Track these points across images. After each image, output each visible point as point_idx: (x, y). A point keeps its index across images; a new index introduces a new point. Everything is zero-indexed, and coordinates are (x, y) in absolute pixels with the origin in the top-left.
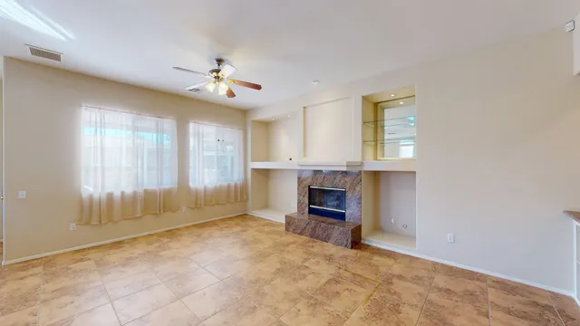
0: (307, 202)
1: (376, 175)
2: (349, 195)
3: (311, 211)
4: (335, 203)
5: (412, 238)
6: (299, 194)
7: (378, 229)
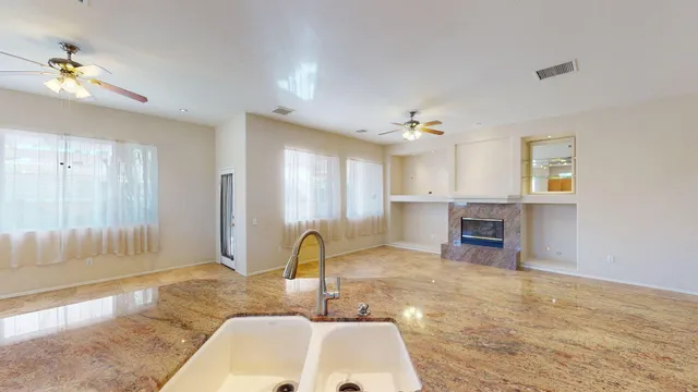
0: (460, 232)
1: (529, 207)
2: (507, 225)
3: (463, 240)
4: (490, 233)
5: (574, 264)
6: (451, 225)
7: (532, 256)
